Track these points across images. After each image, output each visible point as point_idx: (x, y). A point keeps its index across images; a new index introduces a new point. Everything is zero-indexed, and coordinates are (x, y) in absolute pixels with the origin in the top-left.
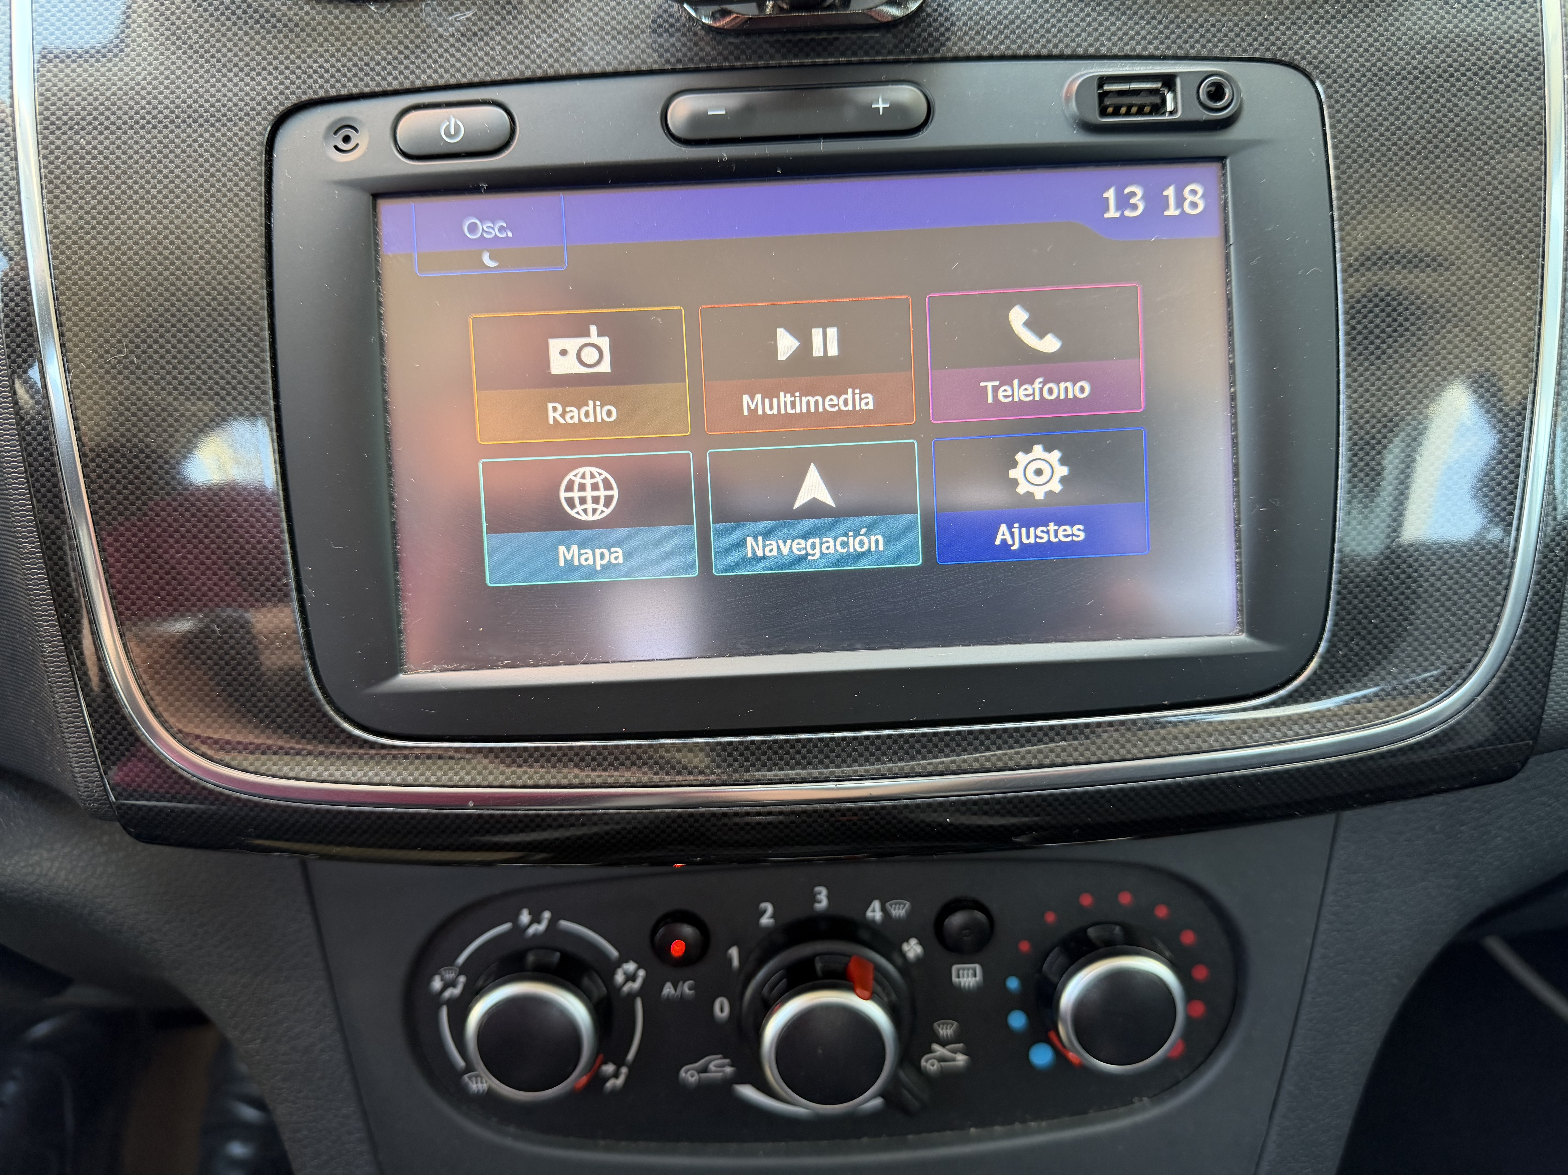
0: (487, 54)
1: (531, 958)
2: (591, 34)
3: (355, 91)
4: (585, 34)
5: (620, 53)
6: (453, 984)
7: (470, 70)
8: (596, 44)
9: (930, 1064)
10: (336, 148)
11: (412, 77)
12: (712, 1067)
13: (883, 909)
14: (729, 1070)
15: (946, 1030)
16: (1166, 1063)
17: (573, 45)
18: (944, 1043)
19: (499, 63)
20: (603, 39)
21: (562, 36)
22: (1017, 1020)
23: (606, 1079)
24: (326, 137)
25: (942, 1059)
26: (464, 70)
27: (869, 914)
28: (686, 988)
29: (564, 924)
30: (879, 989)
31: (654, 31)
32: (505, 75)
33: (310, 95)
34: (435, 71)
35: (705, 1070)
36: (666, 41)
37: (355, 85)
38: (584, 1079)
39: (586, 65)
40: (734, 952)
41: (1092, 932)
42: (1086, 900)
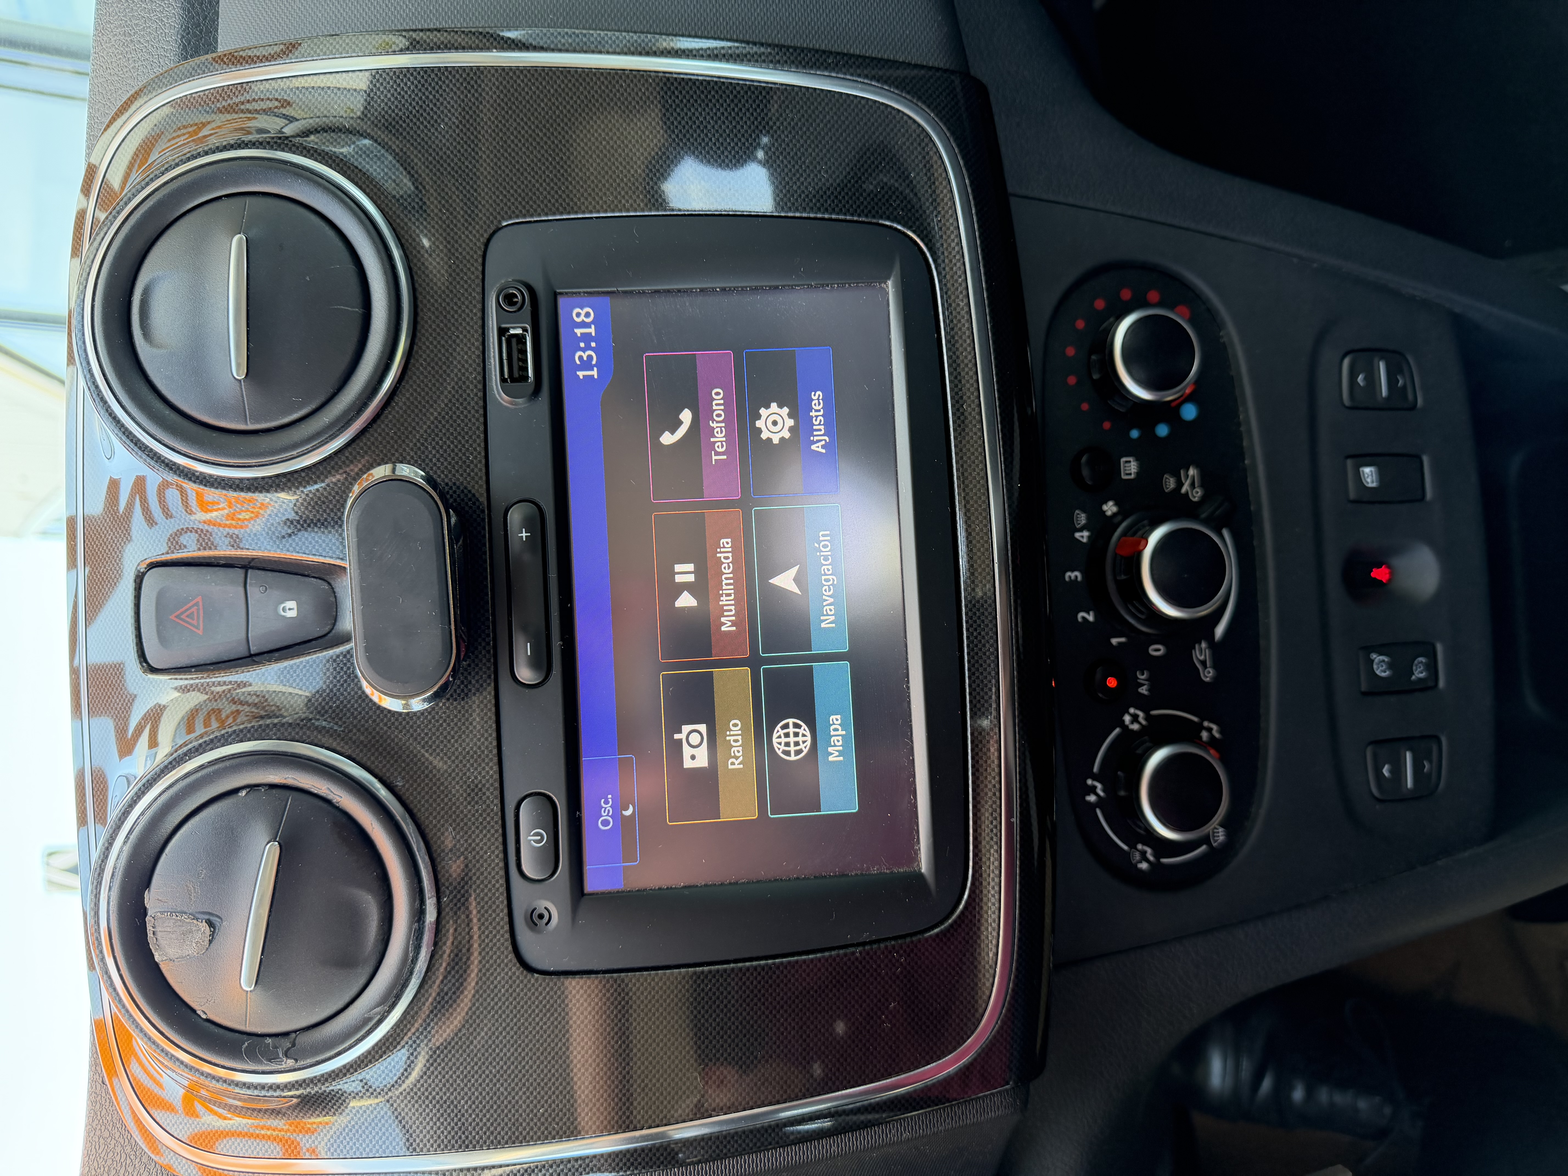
0: (481, 815)
1: (1123, 794)
2: (467, 740)
3: (506, 911)
4: (468, 745)
5: (482, 719)
6: (1143, 854)
7: (493, 827)
8: (475, 736)
9: (1197, 495)
10: (547, 924)
11: (497, 869)
12: (1202, 658)
13: (1081, 530)
14: (1204, 645)
15: (1170, 483)
16: (1192, 321)
17: (475, 752)
18: (1180, 484)
19: (488, 806)
20: (471, 732)
21: (468, 761)
22: (1162, 430)
23: (1212, 737)
24: (539, 932)
25: (1193, 485)
26: (492, 831)
27: (1085, 540)
28: (1142, 677)
29: (1096, 769)
30: (1140, 533)
31: (467, 695)
32: (497, 801)
33: (508, 944)
34: (493, 852)
35: (1204, 663)
36: (473, 686)
37: (502, 911)
38: (1212, 751)
39: (491, 743)
40: (1114, 641)
41: (1095, 377)
42: (1072, 380)
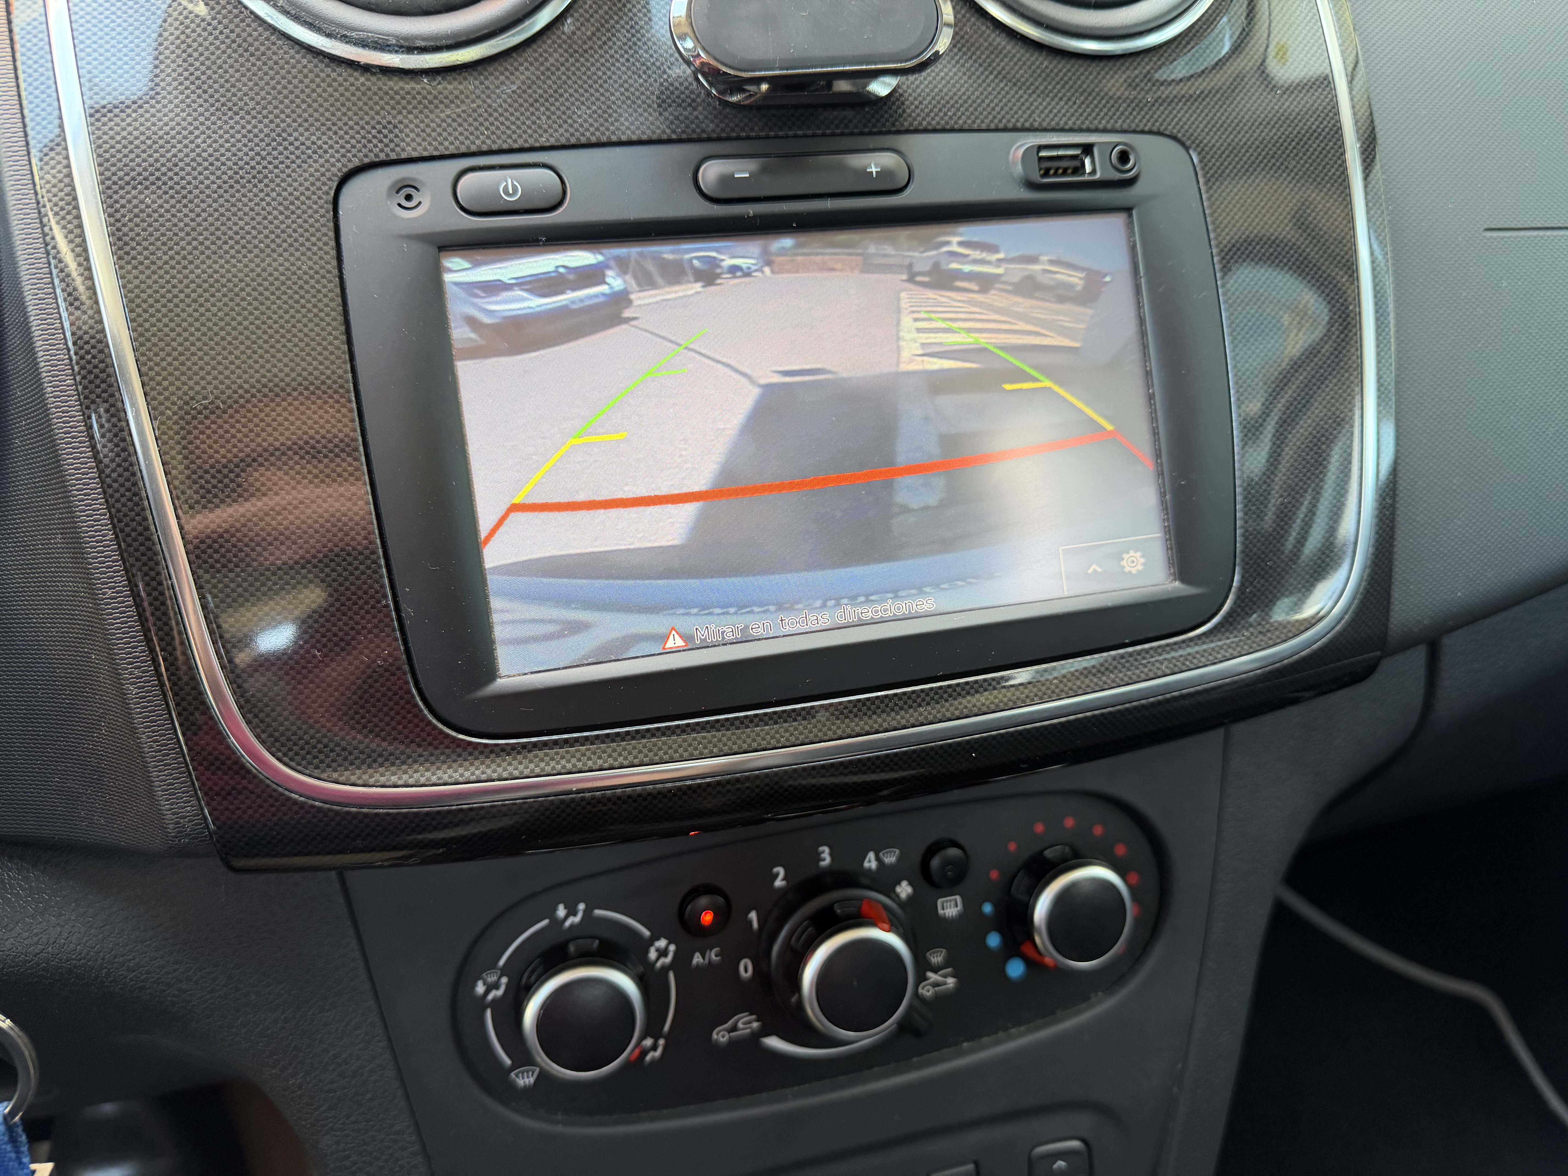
0: (534, 123)
1: (572, 948)
2: (625, 106)
3: (414, 154)
4: (619, 107)
5: (652, 123)
6: (496, 986)
7: (520, 136)
8: (631, 115)
9: (926, 990)
10: (399, 205)
11: (467, 142)
12: (740, 1025)
13: (878, 858)
14: (755, 1025)
15: (939, 957)
17: (610, 116)
18: (936, 970)
19: (546, 131)
20: (636, 111)
21: (600, 108)
22: (994, 940)
23: (648, 1051)
24: (389, 195)
25: (936, 985)
26: (514, 136)
27: (866, 864)
28: (713, 955)
29: (598, 912)
31: (679, 105)
32: (552, 141)
33: (372, 158)
34: (488, 137)
35: (734, 1028)
36: (691, 114)
37: (414, 149)
38: (635, 1053)
39: (624, 133)
41: (1049, 854)
42: (1039, 828)
